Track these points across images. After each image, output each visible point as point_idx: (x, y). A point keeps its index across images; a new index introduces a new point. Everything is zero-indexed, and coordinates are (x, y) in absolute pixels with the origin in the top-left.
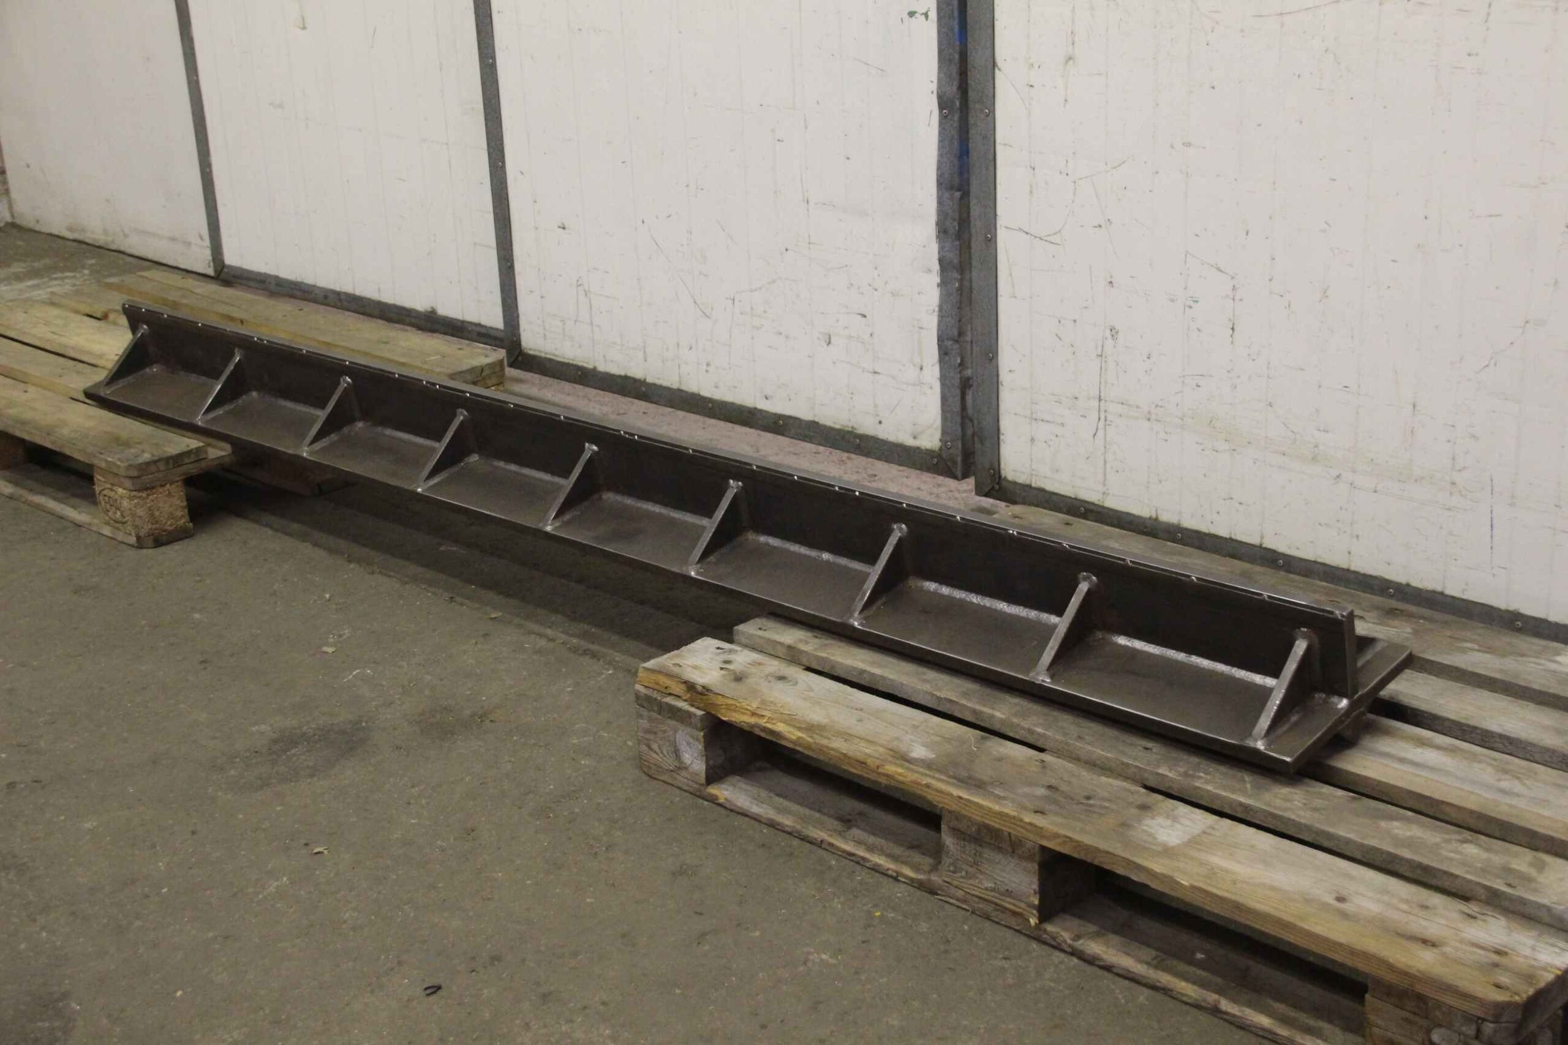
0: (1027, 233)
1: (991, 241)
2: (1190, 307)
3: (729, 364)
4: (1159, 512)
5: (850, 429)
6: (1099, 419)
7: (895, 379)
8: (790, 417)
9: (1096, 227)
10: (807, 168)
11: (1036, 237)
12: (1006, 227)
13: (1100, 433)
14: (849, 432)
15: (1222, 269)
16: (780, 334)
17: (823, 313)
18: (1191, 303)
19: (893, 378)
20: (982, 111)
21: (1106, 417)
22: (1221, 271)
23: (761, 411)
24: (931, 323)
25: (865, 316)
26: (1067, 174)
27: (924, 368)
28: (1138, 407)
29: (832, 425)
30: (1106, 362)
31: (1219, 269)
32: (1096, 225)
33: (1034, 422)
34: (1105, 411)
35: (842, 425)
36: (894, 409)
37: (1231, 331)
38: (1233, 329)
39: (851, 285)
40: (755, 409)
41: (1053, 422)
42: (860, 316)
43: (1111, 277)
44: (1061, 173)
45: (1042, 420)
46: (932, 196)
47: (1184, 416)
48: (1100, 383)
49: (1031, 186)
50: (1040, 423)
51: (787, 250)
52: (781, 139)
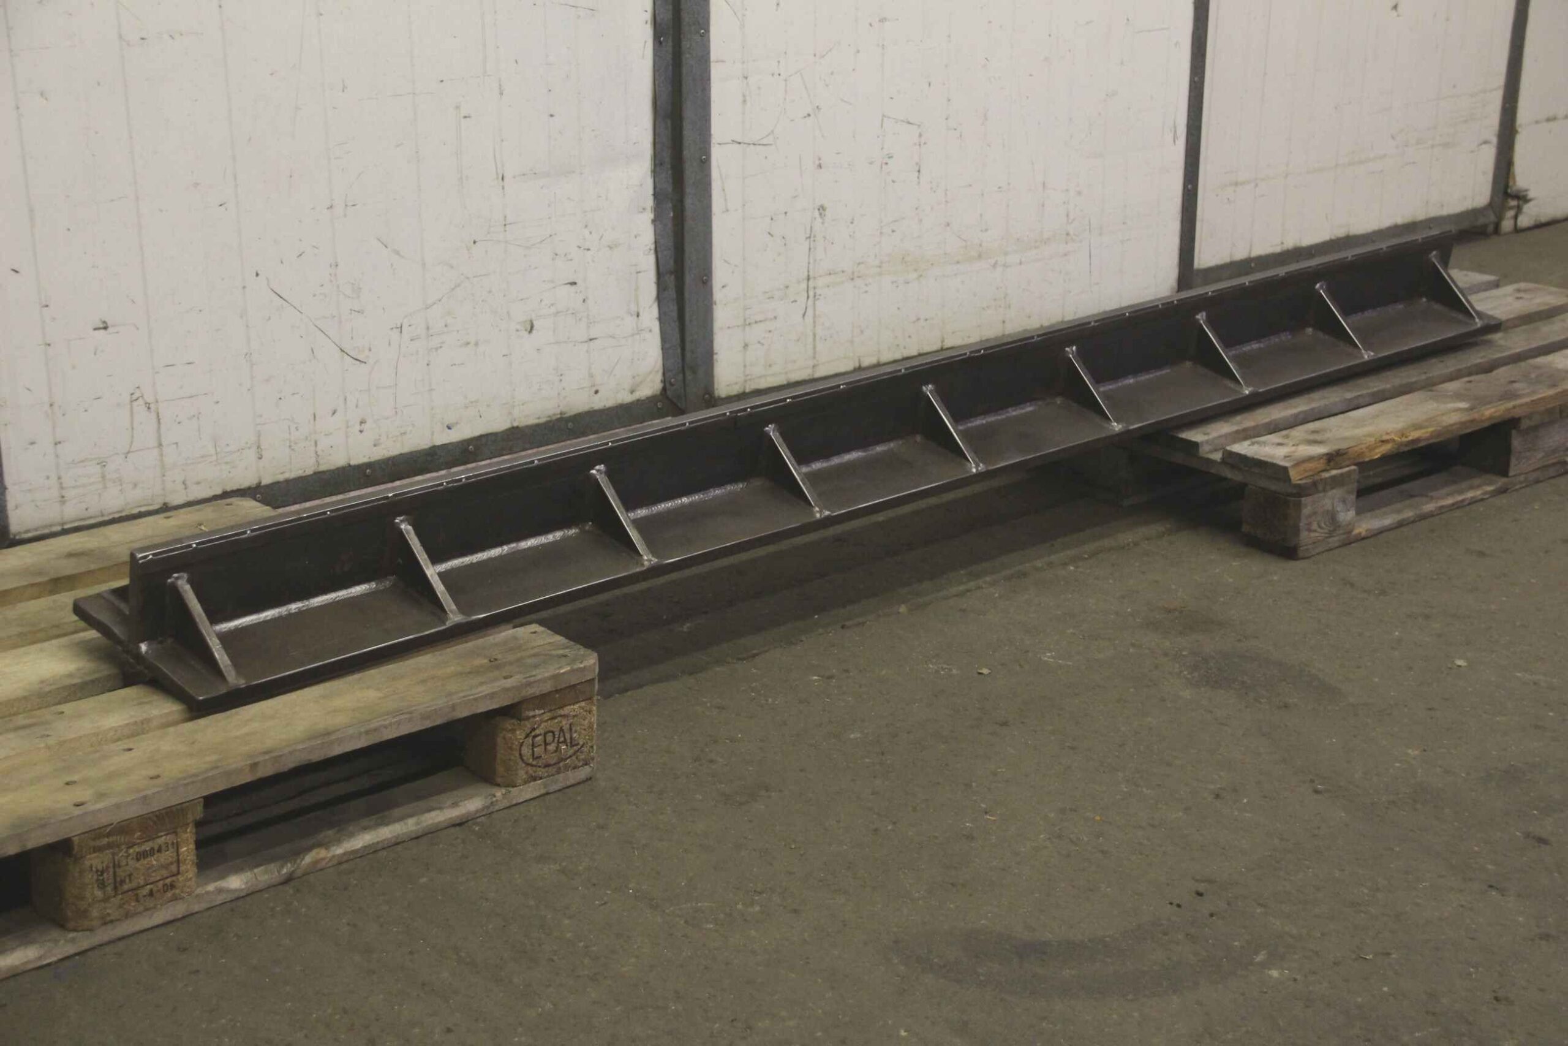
0: (740, 143)
1: (705, 163)
2: (886, 164)
3: (395, 408)
4: (862, 359)
5: (559, 416)
6: (808, 297)
7: (614, 338)
8: (481, 437)
9: (805, 117)
10: (502, 141)
11: (749, 144)
12: (720, 144)
13: (810, 312)
14: (558, 420)
15: (911, 122)
16: (468, 343)
17: (522, 300)
18: (886, 160)
19: (613, 337)
20: (698, 32)
21: (815, 293)
22: (911, 124)
23: (444, 447)
24: (649, 263)
25: (575, 283)
26: (779, 75)
27: (641, 314)
28: (843, 272)
29: (537, 421)
30: (814, 241)
31: (909, 123)
32: (806, 115)
33: (747, 328)
34: (815, 288)
35: (549, 416)
36: (612, 371)
37: (917, 173)
38: (919, 171)
39: (556, 255)
40: (434, 447)
41: (765, 320)
42: (569, 286)
43: (820, 159)
44: (773, 75)
45: (756, 322)
46: (646, 129)
47: (881, 262)
48: (809, 263)
49: (744, 96)
50: (754, 326)
51: (475, 242)
52: (466, 115)
